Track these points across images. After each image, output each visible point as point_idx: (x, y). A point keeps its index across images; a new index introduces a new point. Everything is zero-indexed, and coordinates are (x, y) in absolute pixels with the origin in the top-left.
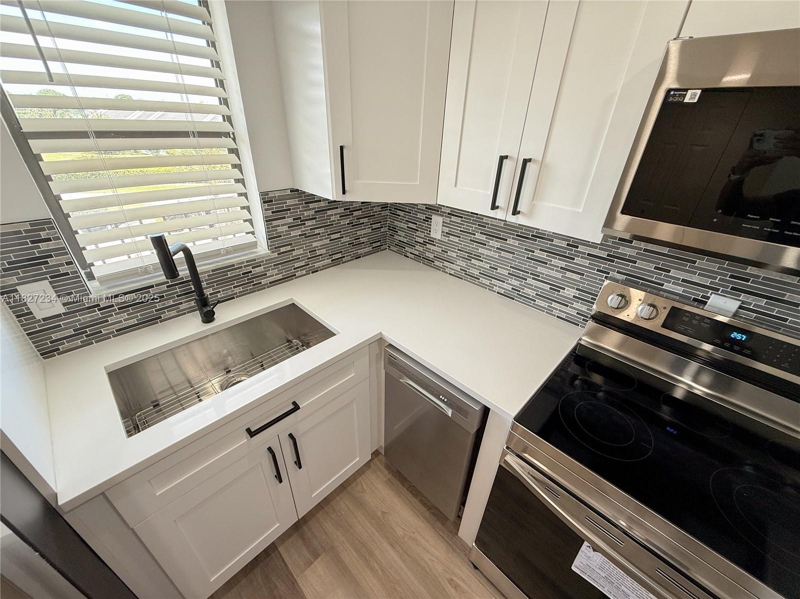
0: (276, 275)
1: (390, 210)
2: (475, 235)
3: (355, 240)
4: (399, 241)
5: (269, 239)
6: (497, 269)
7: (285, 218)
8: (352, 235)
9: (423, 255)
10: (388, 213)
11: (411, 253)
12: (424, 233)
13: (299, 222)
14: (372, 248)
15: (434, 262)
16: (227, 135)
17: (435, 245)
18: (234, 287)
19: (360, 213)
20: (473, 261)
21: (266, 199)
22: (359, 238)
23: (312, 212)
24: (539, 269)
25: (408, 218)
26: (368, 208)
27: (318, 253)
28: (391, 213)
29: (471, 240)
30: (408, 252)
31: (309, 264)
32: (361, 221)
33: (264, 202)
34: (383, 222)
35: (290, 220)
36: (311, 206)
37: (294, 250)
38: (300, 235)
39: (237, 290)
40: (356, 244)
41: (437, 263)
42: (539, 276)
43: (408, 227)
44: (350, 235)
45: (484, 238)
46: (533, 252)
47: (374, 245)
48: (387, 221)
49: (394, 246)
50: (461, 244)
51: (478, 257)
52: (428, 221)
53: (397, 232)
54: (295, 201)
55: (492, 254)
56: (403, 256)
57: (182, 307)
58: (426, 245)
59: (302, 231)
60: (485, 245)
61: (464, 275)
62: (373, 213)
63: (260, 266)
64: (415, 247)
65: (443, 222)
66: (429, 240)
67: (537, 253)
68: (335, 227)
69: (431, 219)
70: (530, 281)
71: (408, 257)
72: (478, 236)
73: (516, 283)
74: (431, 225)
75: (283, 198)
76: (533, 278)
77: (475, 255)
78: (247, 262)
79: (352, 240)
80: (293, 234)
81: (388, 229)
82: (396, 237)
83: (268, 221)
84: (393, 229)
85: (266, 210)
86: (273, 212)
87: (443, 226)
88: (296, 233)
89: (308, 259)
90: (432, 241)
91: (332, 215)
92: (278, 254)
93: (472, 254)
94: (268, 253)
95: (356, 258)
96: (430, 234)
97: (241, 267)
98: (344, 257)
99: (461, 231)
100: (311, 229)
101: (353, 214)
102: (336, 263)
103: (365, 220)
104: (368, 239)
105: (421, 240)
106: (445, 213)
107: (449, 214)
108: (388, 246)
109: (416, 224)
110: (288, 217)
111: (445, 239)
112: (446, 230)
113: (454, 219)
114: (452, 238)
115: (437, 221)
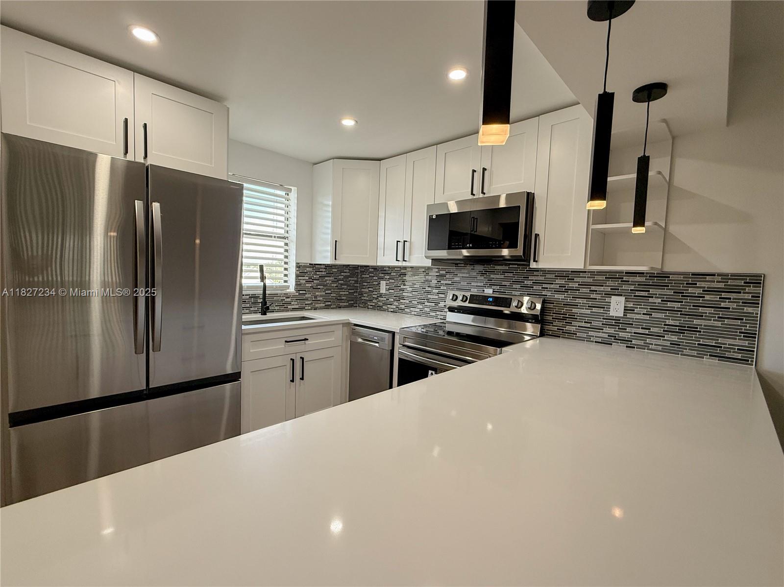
0: (296, 305)
2: (401, 286)
4: (364, 300)
5: (296, 285)
6: (412, 302)
7: (304, 276)
8: (337, 293)
9: (377, 305)
11: (371, 306)
12: (377, 291)
13: (311, 280)
14: (348, 304)
15: (383, 307)
16: (284, 238)
17: (382, 297)
18: (277, 306)
20: (401, 301)
21: (298, 266)
22: (341, 296)
23: (318, 276)
25: (369, 286)
27: (318, 299)
29: (400, 290)
30: (369, 305)
31: (312, 304)
32: (343, 286)
35: (307, 278)
37: (307, 294)
38: (310, 287)
40: (339, 299)
41: (385, 308)
43: (369, 291)
45: (404, 287)
47: (350, 302)
48: (358, 289)
49: (361, 304)
50: (395, 293)
51: (403, 298)
52: (379, 285)
53: (363, 295)
54: (311, 269)
56: (367, 308)
57: (252, 309)
58: (378, 298)
59: (311, 285)
60: (405, 291)
61: (398, 310)
63: (289, 298)
64: (372, 301)
65: (386, 284)
68: (328, 287)
69: (380, 283)
70: (427, 304)
71: (369, 308)
73: (421, 307)
74: (380, 287)
75: (305, 267)
78: (284, 294)
79: (337, 296)
80: (307, 285)
82: (363, 298)
83: (297, 276)
84: (361, 294)
85: (297, 271)
86: (300, 272)
87: (386, 286)
89: (313, 300)
90: (381, 295)
91: (328, 280)
92: (299, 294)
93: (400, 297)
94: (294, 292)
95: (339, 308)
96: (380, 292)
97: (281, 296)
98: (332, 305)
99: (394, 286)
100: (316, 285)
102: (327, 307)
103: (345, 287)
104: (347, 298)
105: (376, 296)
107: (388, 279)
108: (358, 305)
109: (373, 288)
110: (306, 276)
111: (388, 292)
112: (388, 288)
113: (391, 281)
114: (391, 291)
115: (383, 283)
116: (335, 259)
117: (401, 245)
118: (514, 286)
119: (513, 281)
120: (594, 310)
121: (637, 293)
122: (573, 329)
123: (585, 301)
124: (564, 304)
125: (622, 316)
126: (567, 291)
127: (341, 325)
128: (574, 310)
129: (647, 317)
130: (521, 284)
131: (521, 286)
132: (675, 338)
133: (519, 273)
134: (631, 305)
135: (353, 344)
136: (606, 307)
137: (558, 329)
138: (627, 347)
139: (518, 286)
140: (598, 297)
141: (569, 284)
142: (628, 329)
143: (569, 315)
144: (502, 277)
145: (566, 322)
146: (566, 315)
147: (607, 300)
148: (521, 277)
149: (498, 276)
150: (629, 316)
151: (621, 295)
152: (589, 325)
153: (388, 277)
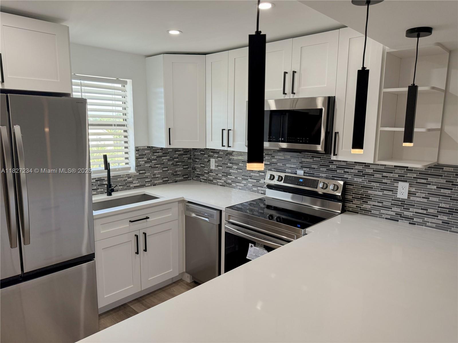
0: (137, 183)
2: (227, 164)
3: (175, 172)
4: (197, 174)
5: (136, 166)
6: (237, 178)
7: (143, 158)
8: (173, 170)
9: (208, 179)
10: (191, 161)
11: (203, 179)
12: (208, 167)
13: (149, 161)
14: (184, 178)
15: (213, 181)
16: (124, 125)
17: (213, 173)
18: (119, 186)
19: (177, 159)
20: (228, 176)
21: (137, 150)
22: (177, 172)
23: (155, 157)
25: (201, 162)
26: (181, 158)
27: (157, 176)
28: (193, 161)
29: (227, 167)
30: (201, 179)
31: (152, 181)
32: (178, 163)
33: (136, 151)
34: (189, 165)
35: (146, 159)
36: (155, 154)
37: (146, 173)
38: (149, 167)
39: (120, 187)
40: (175, 174)
41: (214, 181)
43: (201, 166)
44: (172, 170)
45: (231, 165)
47: (185, 177)
48: (191, 165)
49: (195, 177)
50: (223, 170)
51: (230, 174)
52: (209, 162)
53: (196, 170)
54: (149, 151)
55: (235, 171)
56: (199, 181)
58: (209, 173)
59: (150, 165)
60: (232, 168)
61: (226, 184)
62: (184, 160)
63: (131, 178)
64: (204, 175)
65: (215, 161)
66: (210, 171)
68: (165, 165)
69: (210, 160)
70: (250, 180)
71: (201, 181)
72: (229, 164)
73: (245, 182)
74: (210, 163)
75: (144, 150)
76: (250, 179)
77: (229, 173)
78: (126, 175)
79: (173, 172)
80: (146, 165)
81: (192, 169)
82: (196, 172)
83: (137, 158)
84: (194, 169)
85: (136, 154)
86: (139, 155)
87: (215, 163)
88: (148, 165)
89: (152, 178)
90: (211, 171)
91: (164, 159)
92: (139, 174)
93: (227, 173)
94: (135, 172)
95: (175, 182)
96: (210, 168)
97: (123, 177)
98: (169, 180)
99: (222, 164)
100: (154, 165)
101: (174, 160)
102: (165, 182)
103: (180, 163)
104: (181, 173)
105: (206, 171)
106: (216, 157)
107: (217, 157)
108: (192, 178)
109: (204, 164)
110: (145, 158)
111: (217, 169)
112: (217, 164)
113: (219, 159)
114: (219, 168)
115: (213, 161)
116: (170, 144)
117: (225, 133)
118: (321, 169)
119: (320, 165)
120: (386, 192)
121: (419, 181)
122: (368, 207)
123: (378, 185)
124: (361, 187)
125: (407, 198)
126: (364, 175)
127: (177, 203)
128: (370, 192)
129: (425, 200)
130: (327, 168)
131: (327, 170)
132: (445, 218)
133: (326, 158)
134: (413, 190)
135: (188, 219)
136: (394, 190)
137: (356, 206)
138: (410, 223)
139: (325, 169)
140: (388, 181)
141: (365, 170)
142: (411, 209)
143: (365, 196)
144: (311, 160)
145: (363, 201)
146: (363, 195)
147: (395, 185)
148: (327, 162)
149: (308, 160)
150: (412, 198)
151: (406, 181)
152: (380, 205)
153: (217, 156)
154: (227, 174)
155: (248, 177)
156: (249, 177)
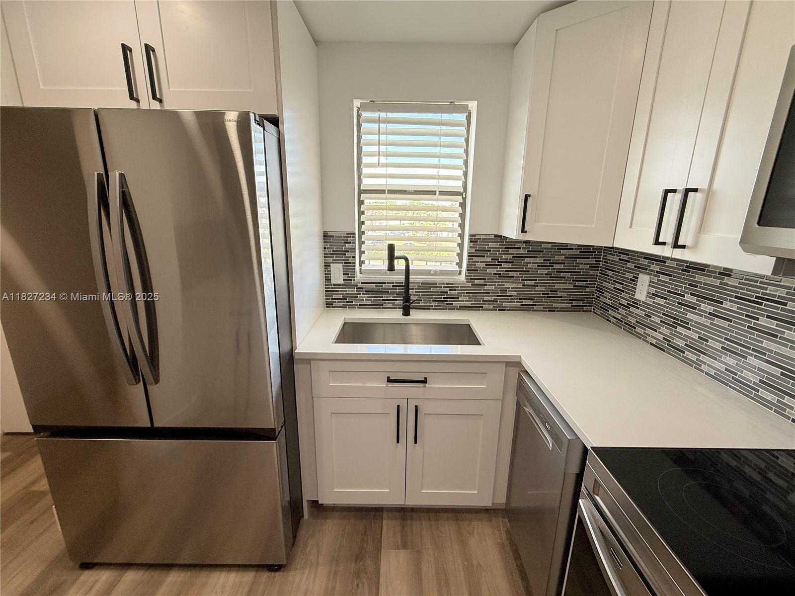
0: (466, 301)
1: (601, 270)
2: (684, 296)
3: (551, 291)
4: (604, 303)
5: (468, 270)
6: (707, 341)
7: (484, 256)
8: (549, 286)
9: (625, 320)
10: (598, 273)
11: (613, 317)
12: (629, 294)
13: (496, 262)
14: (572, 306)
15: (635, 328)
17: (638, 308)
18: (433, 301)
19: (562, 266)
20: (679, 329)
21: (474, 240)
22: (557, 291)
23: (511, 257)
24: (766, 344)
25: (616, 278)
26: (573, 263)
27: (509, 293)
28: (601, 273)
29: (679, 303)
30: (611, 315)
31: (497, 301)
32: (562, 275)
33: (471, 242)
34: (591, 281)
36: (510, 251)
37: (487, 285)
38: (494, 274)
39: (434, 304)
40: (551, 296)
41: (638, 330)
42: (765, 354)
43: (614, 288)
44: (546, 286)
45: (694, 300)
46: (757, 319)
47: (575, 303)
48: (596, 281)
49: (598, 309)
50: (667, 307)
51: (685, 324)
52: (635, 281)
53: (603, 293)
54: (497, 245)
55: (702, 320)
56: (606, 320)
58: (629, 308)
59: (497, 271)
60: (695, 309)
62: (578, 269)
63: (455, 290)
64: (618, 310)
65: (650, 282)
66: (633, 302)
67: (763, 321)
68: (530, 274)
69: (637, 278)
70: (752, 360)
71: (610, 321)
72: (688, 298)
73: (732, 362)
74: (636, 285)
75: (487, 241)
77: (682, 321)
78: (447, 284)
79: (548, 291)
80: (488, 271)
81: (596, 290)
82: (602, 299)
83: (471, 256)
84: (601, 290)
85: (471, 247)
86: (475, 250)
87: (650, 286)
89: (497, 296)
90: (636, 304)
91: (530, 263)
92: (472, 285)
93: (678, 320)
94: (464, 281)
95: (549, 311)
96: (634, 295)
97: (441, 287)
98: (536, 305)
99: (669, 291)
100: (506, 271)
101: (553, 266)
102: (525, 308)
103: (567, 275)
104: (567, 294)
105: (625, 302)
106: (654, 271)
107: (657, 272)
108: (594, 309)
109: (623, 284)
110: (487, 257)
111: (650, 301)
112: (653, 290)
113: (662, 277)
114: (658, 300)
115: (644, 280)
116: (524, 231)
127: (504, 364)
153: (657, 268)
154: (677, 322)
155: (749, 348)
156: (754, 350)
